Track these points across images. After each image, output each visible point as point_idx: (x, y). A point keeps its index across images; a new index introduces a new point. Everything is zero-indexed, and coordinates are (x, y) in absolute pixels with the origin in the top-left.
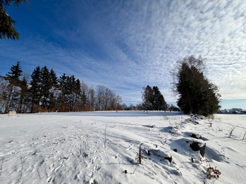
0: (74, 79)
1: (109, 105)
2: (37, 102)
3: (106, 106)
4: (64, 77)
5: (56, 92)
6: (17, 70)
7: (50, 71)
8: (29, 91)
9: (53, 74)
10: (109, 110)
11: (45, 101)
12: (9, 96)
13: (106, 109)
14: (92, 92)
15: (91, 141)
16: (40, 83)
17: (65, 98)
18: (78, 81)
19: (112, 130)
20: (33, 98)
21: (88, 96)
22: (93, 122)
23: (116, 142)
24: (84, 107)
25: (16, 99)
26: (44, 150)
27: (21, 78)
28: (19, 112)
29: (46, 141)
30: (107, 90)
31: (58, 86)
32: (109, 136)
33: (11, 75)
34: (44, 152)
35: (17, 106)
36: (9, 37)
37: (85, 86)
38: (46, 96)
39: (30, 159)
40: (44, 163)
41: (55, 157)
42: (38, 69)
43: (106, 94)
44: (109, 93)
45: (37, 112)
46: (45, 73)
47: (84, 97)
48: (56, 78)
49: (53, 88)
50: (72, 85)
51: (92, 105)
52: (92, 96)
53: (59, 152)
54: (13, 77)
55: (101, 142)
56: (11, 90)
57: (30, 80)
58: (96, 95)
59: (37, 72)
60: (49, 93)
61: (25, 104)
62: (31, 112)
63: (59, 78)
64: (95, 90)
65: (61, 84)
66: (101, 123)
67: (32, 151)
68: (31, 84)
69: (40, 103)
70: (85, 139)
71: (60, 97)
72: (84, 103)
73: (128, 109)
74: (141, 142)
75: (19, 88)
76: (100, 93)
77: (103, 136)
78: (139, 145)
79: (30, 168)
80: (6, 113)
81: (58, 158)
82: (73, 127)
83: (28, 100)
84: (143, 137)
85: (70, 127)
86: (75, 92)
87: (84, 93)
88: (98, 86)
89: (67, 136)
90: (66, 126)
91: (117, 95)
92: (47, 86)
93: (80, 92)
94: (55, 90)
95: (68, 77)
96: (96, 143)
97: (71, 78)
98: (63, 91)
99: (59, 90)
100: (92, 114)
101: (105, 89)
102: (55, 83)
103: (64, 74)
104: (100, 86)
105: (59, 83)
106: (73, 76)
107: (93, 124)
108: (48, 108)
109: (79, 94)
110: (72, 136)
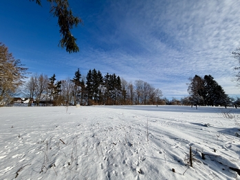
0: (115, 77)
1: (148, 99)
2: (91, 98)
3: (145, 100)
4: (107, 76)
5: (103, 89)
6: (78, 75)
7: (97, 72)
8: (86, 89)
9: (100, 74)
10: (148, 104)
11: (96, 96)
12: (76, 93)
13: (145, 103)
14: (131, 87)
15: (134, 133)
16: (91, 83)
17: (110, 93)
18: (119, 78)
19: (153, 124)
20: (89, 94)
21: (128, 91)
22: (134, 115)
24: (125, 101)
25: (79, 95)
26: (99, 134)
27: (81, 80)
28: (81, 105)
29: (100, 128)
30: (145, 84)
31: (103, 84)
32: (151, 130)
33: (75, 78)
34: (99, 136)
35: (80, 100)
37: (125, 82)
38: (97, 92)
39: (91, 139)
40: (100, 144)
41: (107, 141)
42: (90, 71)
43: (145, 89)
44: (147, 87)
46: (95, 75)
47: (124, 92)
48: (102, 78)
49: (100, 86)
50: (114, 82)
51: (132, 99)
52: (131, 91)
54: (76, 80)
55: (143, 135)
56: (76, 89)
57: (86, 81)
58: (135, 90)
59: (89, 74)
60: (98, 90)
61: (84, 99)
62: (88, 105)
63: (104, 77)
64: (134, 85)
65: (106, 82)
66: (141, 117)
67: (92, 134)
68: (87, 84)
69: (93, 98)
70: (128, 130)
71: (106, 93)
72: (125, 97)
73: (170, 104)
74: (191, 142)
75: (80, 88)
76: (139, 88)
77: (145, 130)
78: (188, 145)
79: (92, 146)
80: (75, 105)
81: (109, 142)
82: (117, 118)
83: (86, 96)
84: (193, 136)
85: (116, 119)
86: (116, 88)
87: (124, 89)
88: (136, 81)
89: (113, 126)
90: (112, 117)
91: (156, 89)
92: (97, 84)
93: (121, 87)
94: (102, 87)
95: (111, 75)
96: (139, 135)
97: (113, 76)
98: (108, 87)
99: (105, 87)
100: (133, 108)
101: (143, 83)
102: (102, 81)
103: (108, 74)
104: (138, 81)
105: (104, 82)
106: (114, 74)
107: (134, 117)
108: (98, 102)
109: (120, 90)
110: (118, 126)
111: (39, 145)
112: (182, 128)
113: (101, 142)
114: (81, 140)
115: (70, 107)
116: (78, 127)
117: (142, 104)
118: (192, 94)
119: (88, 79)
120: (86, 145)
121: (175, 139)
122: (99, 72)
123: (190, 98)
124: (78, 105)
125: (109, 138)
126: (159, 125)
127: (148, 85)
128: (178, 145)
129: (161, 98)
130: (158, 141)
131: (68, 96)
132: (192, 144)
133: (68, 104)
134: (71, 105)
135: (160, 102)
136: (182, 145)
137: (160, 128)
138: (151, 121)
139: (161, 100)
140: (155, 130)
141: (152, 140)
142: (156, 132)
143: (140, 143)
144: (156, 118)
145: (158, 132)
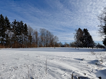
0: (22, 24)
1: (49, 43)
3: (47, 44)
4: (15, 23)
5: (10, 34)
7: (5, 18)
9: (7, 20)
14: (36, 33)
17: (17, 38)
18: (26, 25)
19: (51, 61)
21: (34, 37)
23: (54, 70)
24: (30, 44)
29: (5, 68)
30: (47, 32)
31: (11, 29)
32: (49, 65)
37: (31, 29)
43: (47, 35)
44: (49, 34)
47: (30, 37)
48: (9, 23)
49: (8, 31)
50: (21, 28)
51: (37, 43)
52: (36, 37)
53: (13, 76)
55: (43, 70)
58: (39, 36)
63: (11, 23)
64: (39, 32)
65: (13, 27)
66: (43, 56)
71: (13, 38)
73: (63, 46)
74: (74, 71)
76: (43, 34)
77: (45, 66)
78: (71, 73)
82: (23, 59)
84: (75, 67)
85: (21, 59)
86: (23, 33)
87: (30, 34)
88: (40, 29)
89: (19, 65)
90: (18, 58)
91: (55, 36)
92: (4, 29)
93: (28, 33)
94: (9, 32)
95: (18, 22)
96: (40, 70)
97: (20, 23)
98: (15, 32)
99: (12, 32)
100: (37, 50)
101: (46, 31)
102: (9, 27)
103: (15, 20)
104: (42, 29)
105: (12, 27)
106: (22, 21)
107: (37, 57)
108: (5, 46)
109: (27, 35)
110: (23, 65)
112: (69, 62)
118: (76, 40)
121: (64, 70)
122: (6, 18)
123: (75, 43)
126: (55, 62)
127: (50, 33)
128: (66, 74)
129: (58, 42)
130: (53, 73)
132: (74, 72)
135: (57, 45)
136: (68, 74)
137: (55, 64)
138: (50, 59)
139: (57, 44)
140: (52, 65)
141: (49, 73)
142: (52, 66)
143: (40, 76)
144: (53, 56)
145: (54, 67)
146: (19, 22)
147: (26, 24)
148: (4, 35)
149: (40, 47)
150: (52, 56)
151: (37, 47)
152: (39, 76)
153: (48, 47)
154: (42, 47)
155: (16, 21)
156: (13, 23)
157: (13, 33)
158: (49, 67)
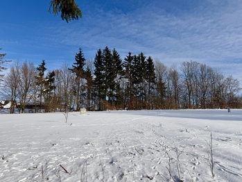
0: (143, 58)
1: (209, 97)
2: (104, 97)
3: (203, 100)
4: (130, 59)
5: (123, 82)
6: (80, 59)
7: (112, 53)
8: (94, 83)
9: (116, 57)
10: (210, 106)
11: (111, 95)
12: (78, 91)
13: (204, 105)
14: (174, 75)
16: (103, 72)
17: (135, 89)
18: (150, 60)
19: (221, 145)
20: (99, 92)
21: (169, 84)
22: (182, 128)
23: (236, 171)
25: (84, 94)
26: (121, 160)
27: (85, 68)
28: (88, 109)
29: (121, 148)
30: (203, 68)
31: (123, 73)
32: (218, 156)
33: (76, 65)
34: (122, 162)
35: (85, 101)
36: (73, 17)
37: (162, 67)
38: (112, 87)
39: (108, 167)
40: (124, 177)
41: (136, 173)
42: (99, 52)
43: (203, 78)
44: (207, 73)
45: (105, 109)
46: (107, 57)
47: (161, 86)
48: (120, 62)
49: (118, 76)
50: (143, 68)
51: (176, 97)
52: (175, 84)
53: (138, 166)
54: (78, 68)
55: (202, 165)
56: (79, 84)
57: (93, 68)
58: (181, 81)
59: (99, 57)
60: (114, 84)
61: (92, 99)
62: (99, 110)
63: (123, 60)
64: (180, 72)
65: (127, 69)
66: (197, 131)
67: (108, 158)
68: (95, 74)
69: (107, 98)
70: (173, 155)
71: (128, 89)
72: (163, 95)
75: (85, 81)
76: (190, 76)
79: (110, 179)
80: (78, 110)
81: (139, 174)
82: (150, 133)
83: (94, 95)
85: (148, 133)
86: (146, 79)
87: (160, 79)
88: (184, 64)
89: (145, 146)
90: (140, 131)
91: (226, 77)
92: (111, 74)
93: (155, 77)
94: (120, 78)
95: (135, 56)
96: (194, 164)
97: (139, 58)
98: (131, 78)
99: (126, 78)
100: (178, 114)
101: (199, 67)
102: (120, 68)
103: (130, 54)
104: (188, 64)
105: (124, 68)
106: (142, 54)
107: (182, 131)
108: (116, 105)
109: (154, 82)
110: (153, 147)
111: (31, 173)
113: (126, 173)
114: (92, 168)
115: (71, 114)
116: (86, 147)
117: (197, 107)
119: (97, 65)
120: (101, 177)
122: (115, 52)
124: (84, 110)
125: (139, 167)
126: (235, 148)
127: (210, 70)
129: (238, 94)
130: (235, 178)
131: (66, 95)
133: (67, 108)
134: (71, 109)
135: (234, 103)
137: (237, 154)
138: (218, 139)
139: (236, 99)
140: (228, 156)
141: (221, 175)
142: (229, 159)
143: (197, 179)
144: (226, 133)
145: (234, 161)
146: (137, 55)
147: (150, 58)
148: (114, 86)
149: (186, 108)
150: (221, 132)
151: (179, 108)
152: (195, 178)
153: (208, 108)
154: (190, 108)
155: (132, 55)
156: (126, 59)
157: (127, 80)
158: (218, 160)
